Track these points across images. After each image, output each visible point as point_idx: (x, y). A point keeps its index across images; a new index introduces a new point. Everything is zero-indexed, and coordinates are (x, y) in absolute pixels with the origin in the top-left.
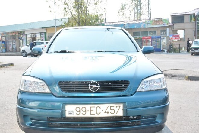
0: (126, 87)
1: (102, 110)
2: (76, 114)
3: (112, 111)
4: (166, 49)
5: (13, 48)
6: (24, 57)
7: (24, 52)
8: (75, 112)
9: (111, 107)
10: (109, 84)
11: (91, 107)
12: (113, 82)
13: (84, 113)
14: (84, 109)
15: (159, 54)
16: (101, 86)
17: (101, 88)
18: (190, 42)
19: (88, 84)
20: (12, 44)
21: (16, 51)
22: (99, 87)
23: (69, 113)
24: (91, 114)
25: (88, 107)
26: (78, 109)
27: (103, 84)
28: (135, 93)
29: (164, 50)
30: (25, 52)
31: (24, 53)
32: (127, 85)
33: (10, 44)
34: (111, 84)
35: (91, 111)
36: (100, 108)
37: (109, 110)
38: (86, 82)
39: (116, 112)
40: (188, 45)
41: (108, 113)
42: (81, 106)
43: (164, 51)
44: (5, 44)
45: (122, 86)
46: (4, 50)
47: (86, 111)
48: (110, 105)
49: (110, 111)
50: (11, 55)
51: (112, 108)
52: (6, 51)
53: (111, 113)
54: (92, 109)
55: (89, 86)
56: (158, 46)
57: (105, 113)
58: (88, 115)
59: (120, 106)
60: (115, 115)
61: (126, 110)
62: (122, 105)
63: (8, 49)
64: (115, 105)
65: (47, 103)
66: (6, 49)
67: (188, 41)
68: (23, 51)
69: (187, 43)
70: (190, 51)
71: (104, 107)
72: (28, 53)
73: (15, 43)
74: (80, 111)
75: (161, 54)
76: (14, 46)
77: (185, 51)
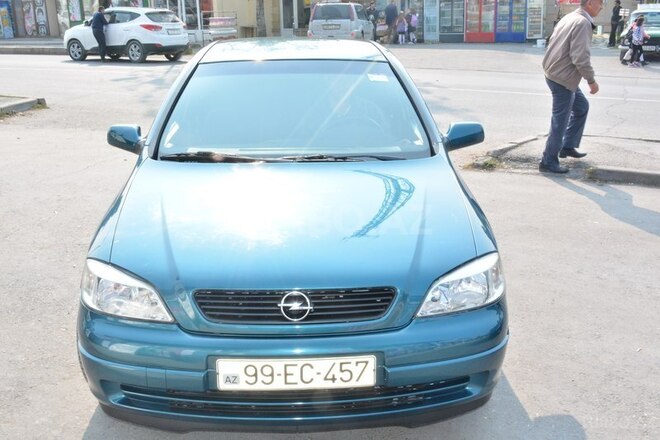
0: (386, 307)
1: (319, 374)
2: (247, 382)
3: (346, 376)
4: (541, 36)
5: (37, 25)
6: (75, 60)
7: (76, 45)
8: (243, 378)
9: (341, 364)
10: (337, 297)
11: (286, 366)
12: (349, 291)
13: (269, 379)
14: (267, 371)
15: (518, 55)
16: (315, 304)
17: (316, 310)
18: (621, 13)
19: (279, 299)
20: (34, 9)
21: (48, 35)
22: (309, 308)
23: (228, 380)
24: (286, 383)
25: (278, 365)
26: (251, 371)
27: (320, 298)
28: (411, 320)
29: (535, 37)
30: (80, 45)
31: (75, 50)
32: (389, 301)
33: (28, 11)
34: (345, 297)
35: (286, 375)
36: (312, 367)
37: (336, 371)
38: (272, 293)
39: (355, 376)
40: (614, 23)
41: (334, 379)
42: (259, 363)
43: (534, 41)
44: (9, 9)
45: (375, 301)
46: (9, 32)
47: (272, 375)
48: (338, 361)
49: (338, 375)
50: (32, 52)
51: (344, 367)
52: (16, 35)
53: (341, 379)
54: (290, 370)
55: (282, 304)
56: (517, 24)
57: (326, 379)
58: (278, 385)
59: (367, 363)
60: (353, 384)
61: (385, 370)
62: (372, 360)
63: (20, 28)
64: (353, 360)
65: (158, 350)
66: (15, 28)
67: (616, 11)
68: (73, 41)
69: (612, 14)
70: (620, 47)
71: (323, 365)
72: (88, 47)
73: (43, 8)
74: (256, 375)
75: (523, 51)
76: (41, 19)
77: (604, 40)
